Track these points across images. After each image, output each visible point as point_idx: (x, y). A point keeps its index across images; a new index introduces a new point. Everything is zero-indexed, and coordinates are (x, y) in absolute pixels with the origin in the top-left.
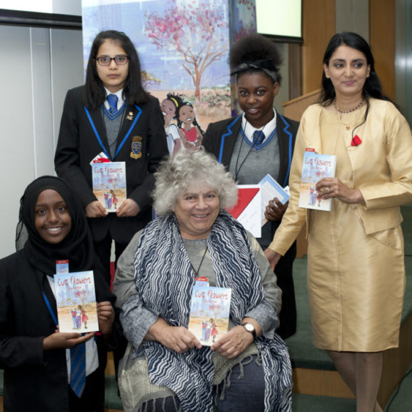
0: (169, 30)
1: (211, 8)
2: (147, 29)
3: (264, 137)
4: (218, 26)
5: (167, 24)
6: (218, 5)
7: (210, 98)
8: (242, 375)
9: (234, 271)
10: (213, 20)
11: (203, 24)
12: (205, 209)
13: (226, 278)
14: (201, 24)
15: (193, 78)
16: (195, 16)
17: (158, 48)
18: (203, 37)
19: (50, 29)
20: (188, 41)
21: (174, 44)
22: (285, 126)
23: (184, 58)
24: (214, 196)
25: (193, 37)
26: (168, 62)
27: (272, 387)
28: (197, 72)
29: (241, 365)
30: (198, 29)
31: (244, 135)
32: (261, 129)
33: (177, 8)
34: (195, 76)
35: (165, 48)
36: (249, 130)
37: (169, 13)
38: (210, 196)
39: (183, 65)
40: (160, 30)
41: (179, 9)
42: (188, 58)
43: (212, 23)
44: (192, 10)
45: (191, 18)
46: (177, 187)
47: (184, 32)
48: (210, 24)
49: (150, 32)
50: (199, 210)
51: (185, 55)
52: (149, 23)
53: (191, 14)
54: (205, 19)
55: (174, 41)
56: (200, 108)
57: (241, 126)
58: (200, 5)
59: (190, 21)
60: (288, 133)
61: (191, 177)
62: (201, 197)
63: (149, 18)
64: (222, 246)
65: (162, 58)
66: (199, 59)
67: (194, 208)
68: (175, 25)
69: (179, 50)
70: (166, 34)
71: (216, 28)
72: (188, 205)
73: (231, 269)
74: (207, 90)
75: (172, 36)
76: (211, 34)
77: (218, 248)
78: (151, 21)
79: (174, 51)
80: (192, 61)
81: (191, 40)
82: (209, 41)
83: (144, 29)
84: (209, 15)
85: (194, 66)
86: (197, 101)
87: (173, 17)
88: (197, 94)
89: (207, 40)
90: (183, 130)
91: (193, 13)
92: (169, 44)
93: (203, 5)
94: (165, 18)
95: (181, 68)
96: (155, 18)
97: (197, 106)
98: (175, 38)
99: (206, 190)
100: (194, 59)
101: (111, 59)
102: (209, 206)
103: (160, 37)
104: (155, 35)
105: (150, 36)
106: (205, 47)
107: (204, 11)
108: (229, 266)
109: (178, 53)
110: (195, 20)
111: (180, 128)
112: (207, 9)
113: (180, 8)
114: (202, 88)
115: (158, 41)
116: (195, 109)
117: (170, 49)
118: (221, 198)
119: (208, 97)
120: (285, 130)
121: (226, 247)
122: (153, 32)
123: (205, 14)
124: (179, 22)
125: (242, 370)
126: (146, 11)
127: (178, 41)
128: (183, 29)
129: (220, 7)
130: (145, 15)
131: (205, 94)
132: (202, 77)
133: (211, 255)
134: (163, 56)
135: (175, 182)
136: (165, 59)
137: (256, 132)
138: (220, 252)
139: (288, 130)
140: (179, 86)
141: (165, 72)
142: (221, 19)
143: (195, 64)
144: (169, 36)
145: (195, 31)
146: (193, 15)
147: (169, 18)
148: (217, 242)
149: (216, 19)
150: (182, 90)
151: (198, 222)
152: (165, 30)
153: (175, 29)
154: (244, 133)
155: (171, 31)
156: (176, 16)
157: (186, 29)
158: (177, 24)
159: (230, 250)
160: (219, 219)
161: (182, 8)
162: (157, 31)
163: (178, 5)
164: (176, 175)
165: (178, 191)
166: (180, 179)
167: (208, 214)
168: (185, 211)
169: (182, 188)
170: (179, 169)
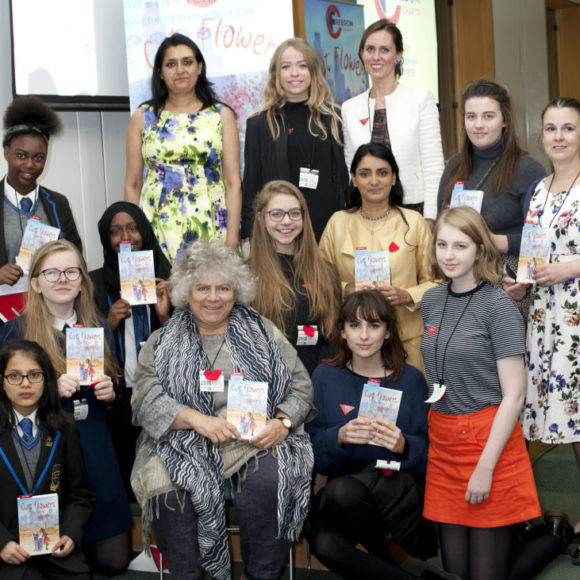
8: (257, 467)
9: (250, 362)
12: (216, 302)
24: (227, 289)
27: (287, 480)
29: (257, 458)
33: (236, 84)
37: (228, 90)
38: (223, 289)
41: (239, 85)
44: (254, 85)
45: (253, 94)
46: (190, 276)
47: (244, 110)
50: (210, 301)
53: (253, 90)
59: (252, 98)
61: (205, 268)
62: (213, 289)
64: (238, 338)
67: (205, 299)
72: (200, 296)
87: (232, 94)
91: (256, 88)
94: (223, 96)
99: (219, 282)
102: (221, 299)
110: (257, 97)
113: (241, 84)
118: (236, 292)
121: (242, 339)
124: (240, 99)
125: (257, 463)
128: (245, 107)
135: (188, 272)
138: (236, 345)
146: (255, 91)
148: (233, 335)
151: (210, 314)
156: (236, 93)
157: (247, 107)
159: (246, 342)
160: (235, 310)
161: (243, 84)
163: (238, 80)
164: (190, 264)
165: (190, 282)
166: (194, 268)
167: (220, 307)
168: (196, 301)
169: (194, 278)
170: (193, 257)
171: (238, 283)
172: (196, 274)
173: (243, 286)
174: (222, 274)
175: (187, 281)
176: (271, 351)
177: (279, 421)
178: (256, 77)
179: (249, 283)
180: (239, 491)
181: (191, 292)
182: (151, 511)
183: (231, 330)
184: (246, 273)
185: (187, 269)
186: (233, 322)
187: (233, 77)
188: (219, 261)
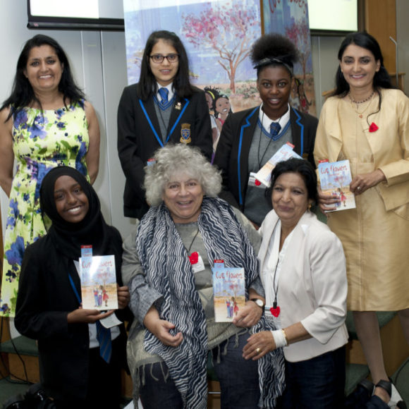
0: (205, 30)
1: (244, 9)
2: (184, 29)
3: (280, 128)
4: (251, 25)
5: (202, 24)
6: (251, 5)
7: (245, 91)
8: (237, 344)
9: (224, 246)
10: (246, 19)
11: (236, 24)
12: (187, 196)
13: (217, 253)
14: (235, 24)
15: (229, 73)
16: (229, 17)
17: (195, 47)
18: (237, 35)
19: (102, 32)
20: (223, 39)
21: (210, 42)
22: (297, 118)
23: (219, 55)
24: (195, 184)
25: (228, 35)
26: (205, 59)
28: (231, 67)
29: (237, 336)
30: (232, 28)
31: (262, 127)
32: (277, 121)
33: (212, 9)
34: (230, 71)
35: (201, 46)
36: (266, 122)
37: (205, 14)
39: (219, 61)
40: (197, 30)
42: (223, 55)
43: (245, 22)
44: (226, 11)
45: (225, 18)
46: (160, 177)
47: (218, 31)
48: (243, 24)
49: (188, 32)
50: (182, 197)
51: (220, 52)
52: (186, 24)
53: (225, 15)
54: (239, 19)
55: (210, 40)
56: (235, 99)
57: (258, 119)
58: (233, 6)
59: (224, 21)
60: (300, 124)
61: (173, 168)
62: (183, 186)
63: (186, 20)
64: (210, 225)
65: (199, 56)
66: (233, 55)
67: (177, 195)
68: (210, 25)
69: (215, 47)
70: (202, 33)
71: (249, 27)
72: (173, 193)
73: (221, 244)
74: (242, 83)
75: (207, 35)
76: (245, 32)
77: (207, 227)
78: (188, 22)
79: (210, 49)
80: (227, 57)
81: (225, 38)
82: (243, 39)
83: (181, 30)
84: (242, 15)
85: (229, 62)
86: (232, 93)
87: (208, 17)
88: (232, 87)
89: (241, 37)
90: (220, 120)
91: (227, 13)
92: (205, 43)
93: (236, 6)
94: (200, 19)
95: (217, 64)
96: (192, 19)
97: (232, 98)
98: (211, 37)
100: (228, 55)
101: (164, 57)
102: (190, 194)
103: (197, 37)
104: (192, 34)
105: (188, 36)
106: (238, 44)
107: (238, 11)
108: (219, 242)
109: (214, 51)
110: (229, 20)
111: (217, 118)
112: (240, 9)
113: (215, 10)
114: (237, 82)
115: (195, 40)
116: (230, 101)
117: (207, 47)
118: (203, 187)
119: (243, 89)
120: (297, 121)
121: (215, 226)
122: (190, 32)
123: (238, 14)
124: (215, 22)
125: (237, 340)
126: (183, 13)
127: (213, 40)
128: (218, 28)
129: (252, 8)
130: (183, 17)
131: (240, 87)
132: (236, 72)
133: (202, 235)
134: (200, 53)
135: (158, 174)
136: (202, 56)
137: (273, 124)
138: (209, 231)
139: (300, 121)
140: (215, 80)
141: (202, 68)
142: (253, 18)
143: (230, 60)
144: (205, 35)
145: (229, 30)
146: (227, 16)
147: (204, 19)
148: (206, 222)
149: (249, 19)
150: (218, 83)
151: (183, 209)
152: (201, 30)
153: (210, 29)
154: (262, 125)
155: (207, 31)
156: (211, 17)
157: (221, 28)
158: (213, 24)
159: (218, 228)
161: (217, 10)
162: (193, 31)
163: (213, 6)
164: (159, 167)
165: (162, 182)
166: (163, 171)
167: (191, 202)
168: (170, 199)
169: (164, 179)
170: (161, 161)
171: (202, 179)
172: (166, 175)
173: (207, 181)
174: (187, 172)
175: (158, 182)
176: (242, 235)
177: (252, 302)
178: (228, 4)
179: (212, 178)
180: (219, 361)
181: (164, 191)
182: (139, 379)
183: (203, 218)
184: (209, 170)
185: (157, 171)
186: (206, 211)
187: (209, 3)
188: (184, 161)
